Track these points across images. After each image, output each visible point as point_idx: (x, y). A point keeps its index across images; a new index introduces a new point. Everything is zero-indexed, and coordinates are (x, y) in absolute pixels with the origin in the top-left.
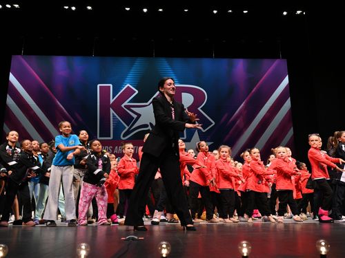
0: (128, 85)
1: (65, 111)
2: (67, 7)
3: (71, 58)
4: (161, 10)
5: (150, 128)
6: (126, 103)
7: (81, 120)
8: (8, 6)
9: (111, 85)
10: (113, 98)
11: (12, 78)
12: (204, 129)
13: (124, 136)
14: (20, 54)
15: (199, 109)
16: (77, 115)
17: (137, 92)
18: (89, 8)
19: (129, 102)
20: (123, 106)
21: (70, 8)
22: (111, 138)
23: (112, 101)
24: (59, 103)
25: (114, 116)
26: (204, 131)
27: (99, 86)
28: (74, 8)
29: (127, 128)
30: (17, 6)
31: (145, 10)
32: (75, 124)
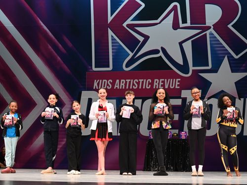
1: (50, 34)
5: (161, 54)
6: (129, 22)
7: (70, 44)
10: (112, 15)
12: (237, 55)
13: (127, 66)
15: (230, 26)
17: (143, 5)
19: (132, 20)
20: (125, 25)
22: (111, 68)
23: (110, 19)
24: (42, 24)
25: (113, 39)
26: (236, 57)
29: (131, 54)
32: (63, 50)
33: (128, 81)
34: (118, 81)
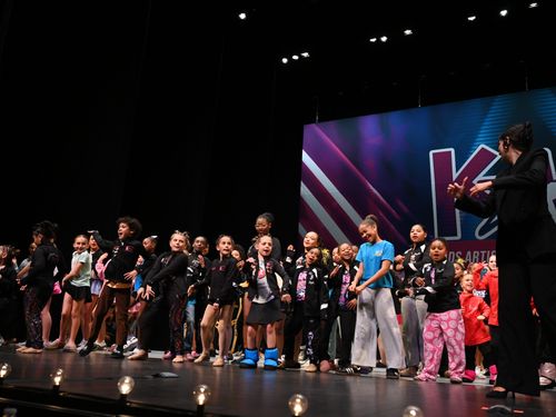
0: (482, 146)
1: (381, 198)
2: (373, 40)
3: (384, 115)
4: (534, 5)
6: (480, 177)
7: (406, 210)
8: (295, 57)
9: (452, 150)
10: (457, 170)
11: (306, 158)
13: (481, 233)
14: (314, 122)
16: (400, 204)
18: (408, 32)
19: (486, 175)
21: (379, 40)
22: (459, 237)
23: (455, 175)
24: (371, 187)
27: (431, 153)
28: (384, 39)
30: (306, 55)
31: (504, 13)
32: (397, 217)
33: (483, 252)
34: (469, 253)
